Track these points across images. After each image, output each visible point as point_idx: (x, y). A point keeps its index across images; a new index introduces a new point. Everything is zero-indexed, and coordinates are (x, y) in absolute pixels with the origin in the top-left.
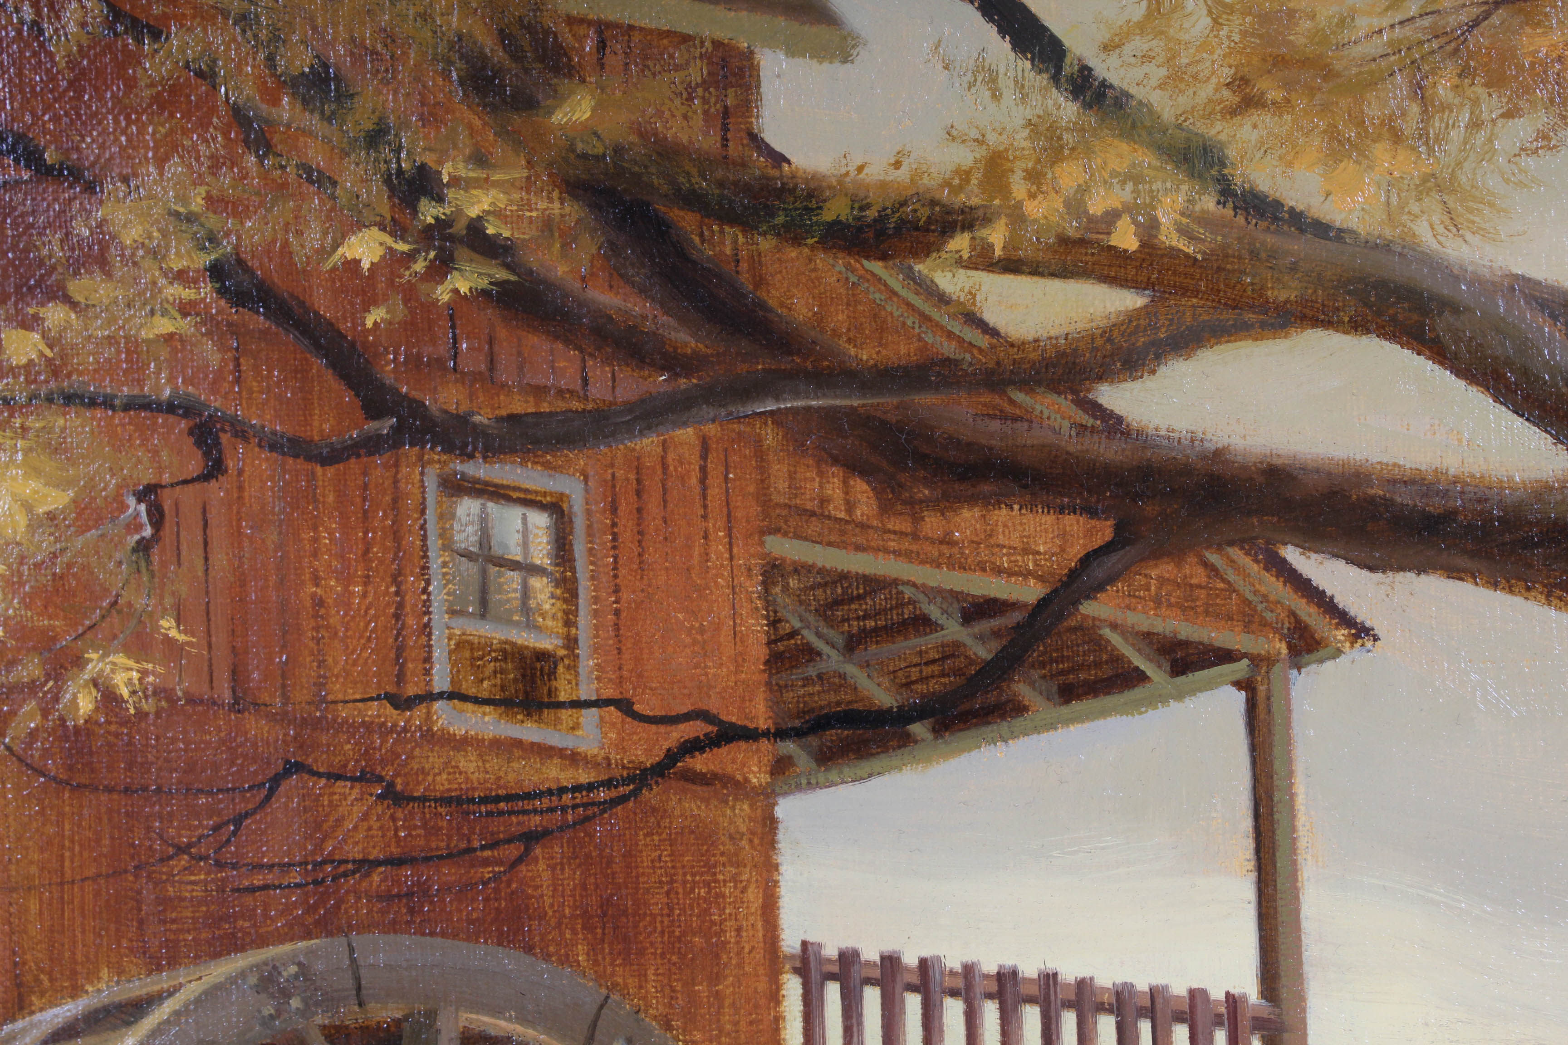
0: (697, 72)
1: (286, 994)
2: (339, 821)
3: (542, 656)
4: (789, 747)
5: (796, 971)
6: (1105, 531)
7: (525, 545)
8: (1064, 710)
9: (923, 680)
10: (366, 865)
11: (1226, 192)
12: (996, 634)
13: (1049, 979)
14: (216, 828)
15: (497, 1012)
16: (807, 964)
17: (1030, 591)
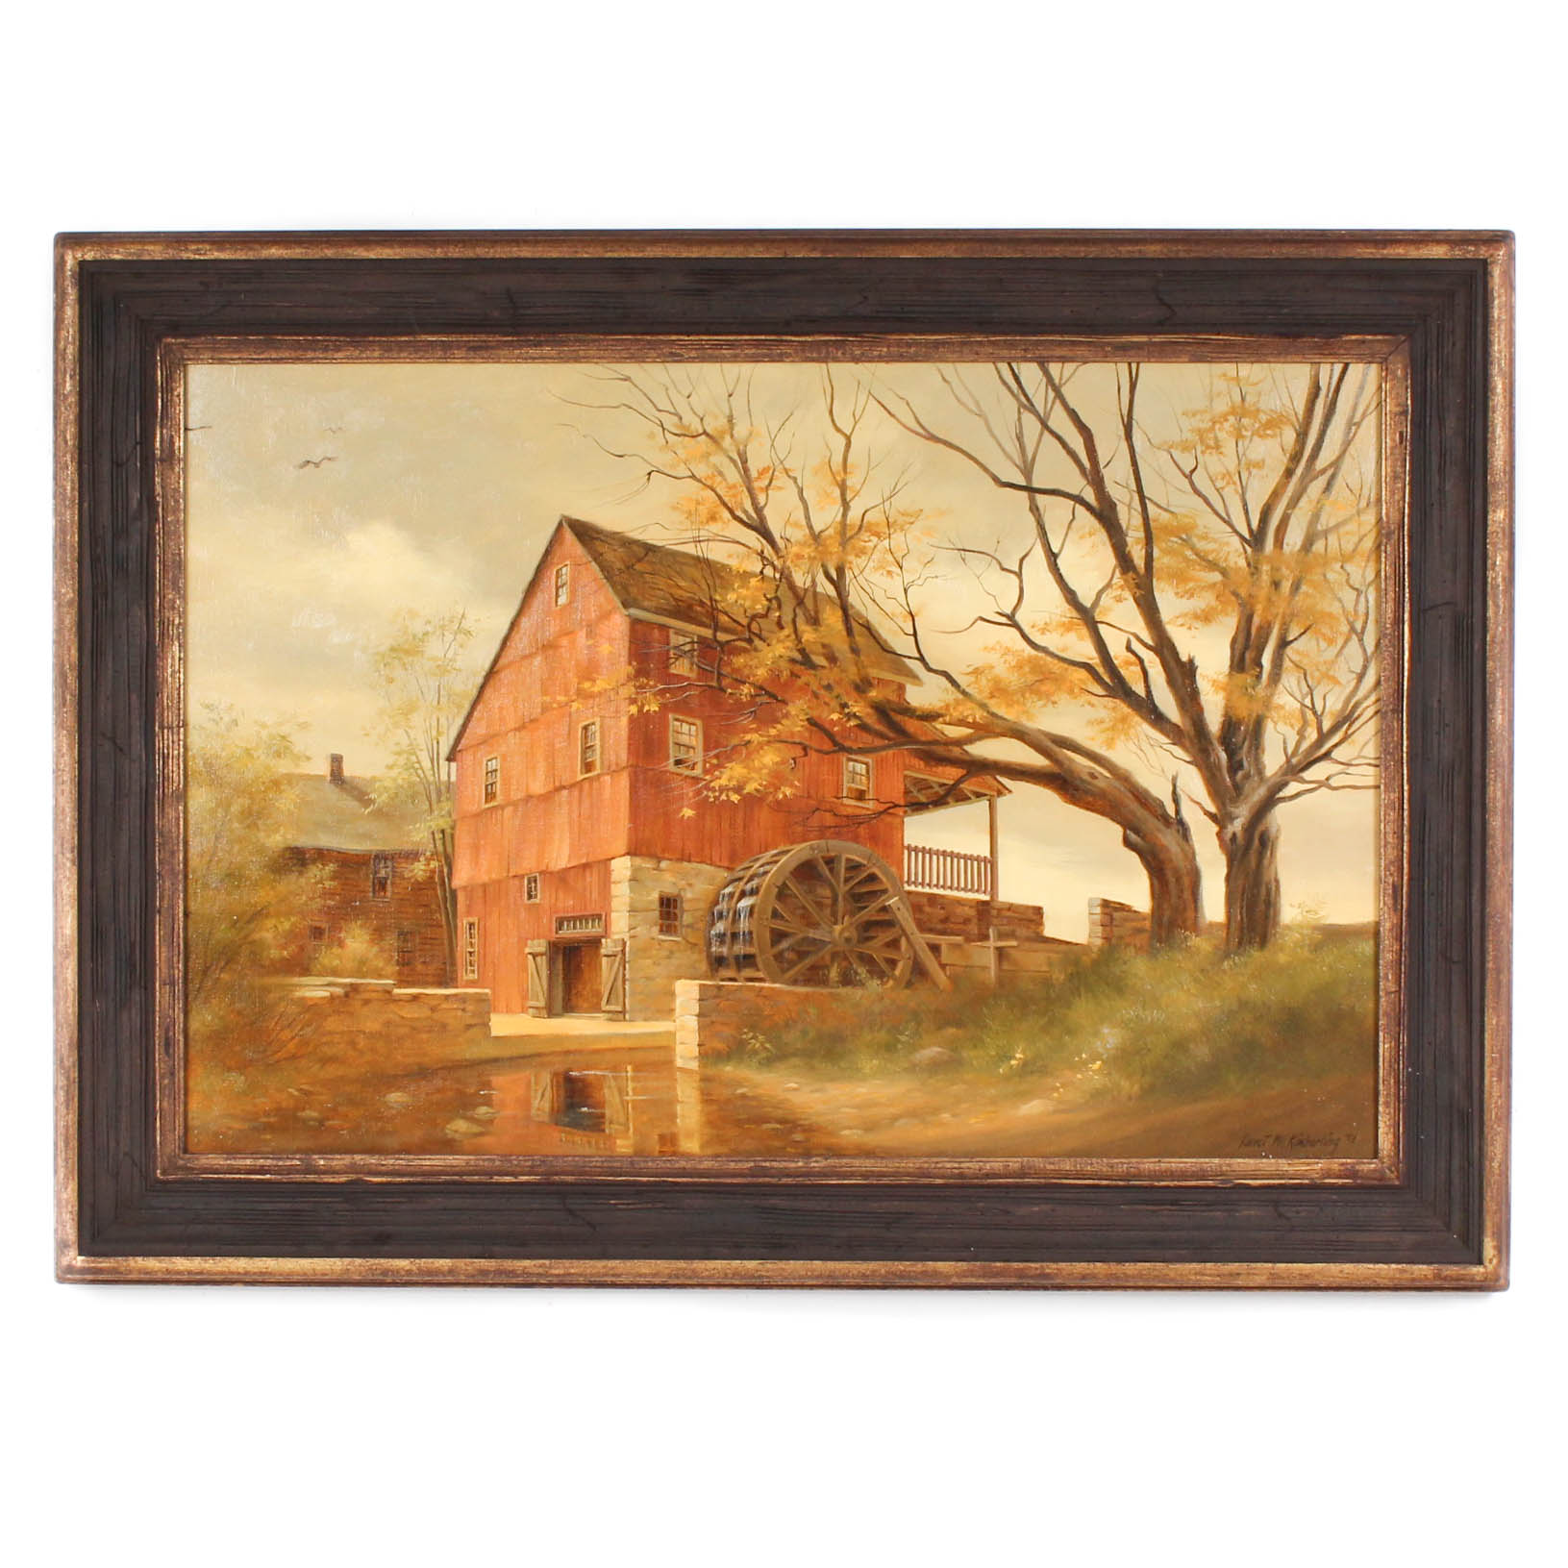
0: (895, 687)
1: (814, 850)
2: (826, 819)
3: (863, 790)
4: (907, 809)
5: (907, 849)
6: (965, 772)
7: (861, 770)
8: (956, 804)
9: (931, 797)
10: (830, 827)
11: (988, 712)
12: (945, 789)
13: (952, 852)
14: (803, 819)
15: (852, 854)
16: (909, 848)
17: (951, 782)
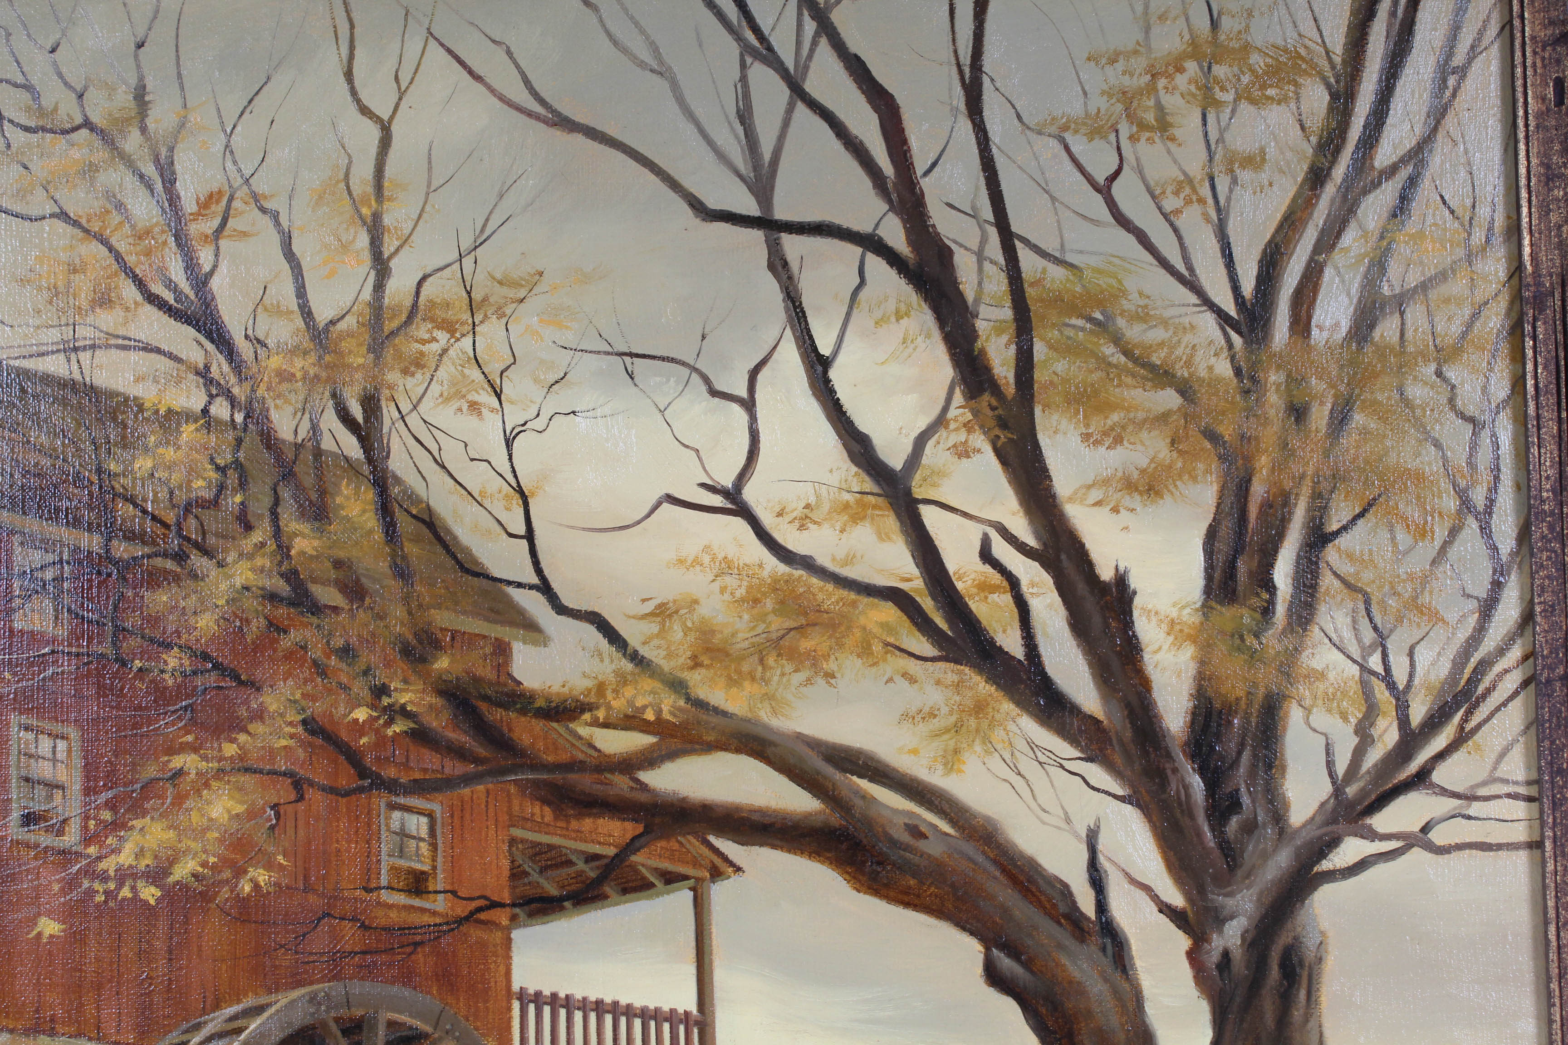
0: (488, 650)
1: (320, 1004)
2: (343, 936)
3: (423, 873)
4: (517, 910)
5: (518, 999)
6: (640, 828)
7: (418, 830)
8: (624, 898)
9: (569, 885)
10: (352, 954)
11: (688, 699)
12: (598, 868)
13: (616, 1004)
14: (296, 938)
15: (400, 1012)
16: (522, 995)
17: (611, 851)
